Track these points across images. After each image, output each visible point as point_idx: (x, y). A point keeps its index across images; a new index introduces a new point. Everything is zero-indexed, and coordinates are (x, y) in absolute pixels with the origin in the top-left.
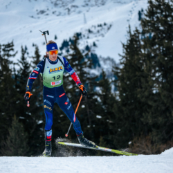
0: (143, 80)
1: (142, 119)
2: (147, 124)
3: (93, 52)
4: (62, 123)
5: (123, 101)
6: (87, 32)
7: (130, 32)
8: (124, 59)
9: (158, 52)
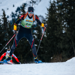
0: (57, 26)
1: (57, 46)
2: (60, 48)
4: (17, 49)
5: (48, 37)
7: (51, 2)
8: (48, 16)
9: (65, 12)
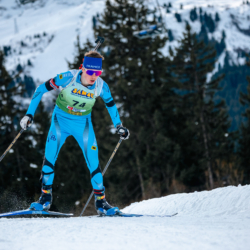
3: (28, 75)
6: (19, 46)
9: (118, 74)
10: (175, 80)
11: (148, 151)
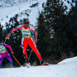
0: (46, 33)
1: (47, 50)
2: (49, 52)
6: (21, 14)
7: (39, 13)
8: (38, 25)
9: (52, 21)
10: (69, 21)
11: (63, 43)
